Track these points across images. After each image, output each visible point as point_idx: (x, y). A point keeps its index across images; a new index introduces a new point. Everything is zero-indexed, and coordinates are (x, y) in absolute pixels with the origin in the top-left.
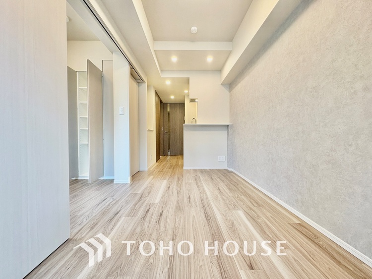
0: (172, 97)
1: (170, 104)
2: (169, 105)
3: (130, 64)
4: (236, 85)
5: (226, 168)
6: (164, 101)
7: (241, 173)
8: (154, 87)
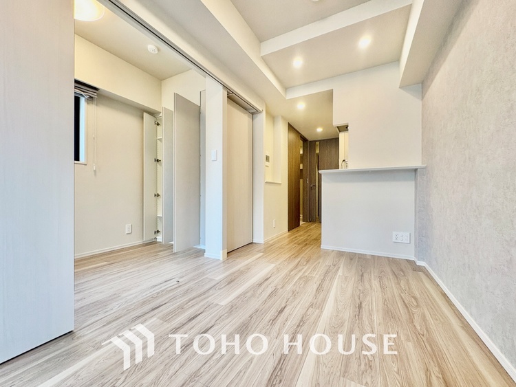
0: (320, 130)
1: (320, 141)
2: (318, 143)
3: (225, 87)
4: (432, 81)
5: (412, 258)
6: (309, 138)
7: (441, 278)
8: (284, 118)
